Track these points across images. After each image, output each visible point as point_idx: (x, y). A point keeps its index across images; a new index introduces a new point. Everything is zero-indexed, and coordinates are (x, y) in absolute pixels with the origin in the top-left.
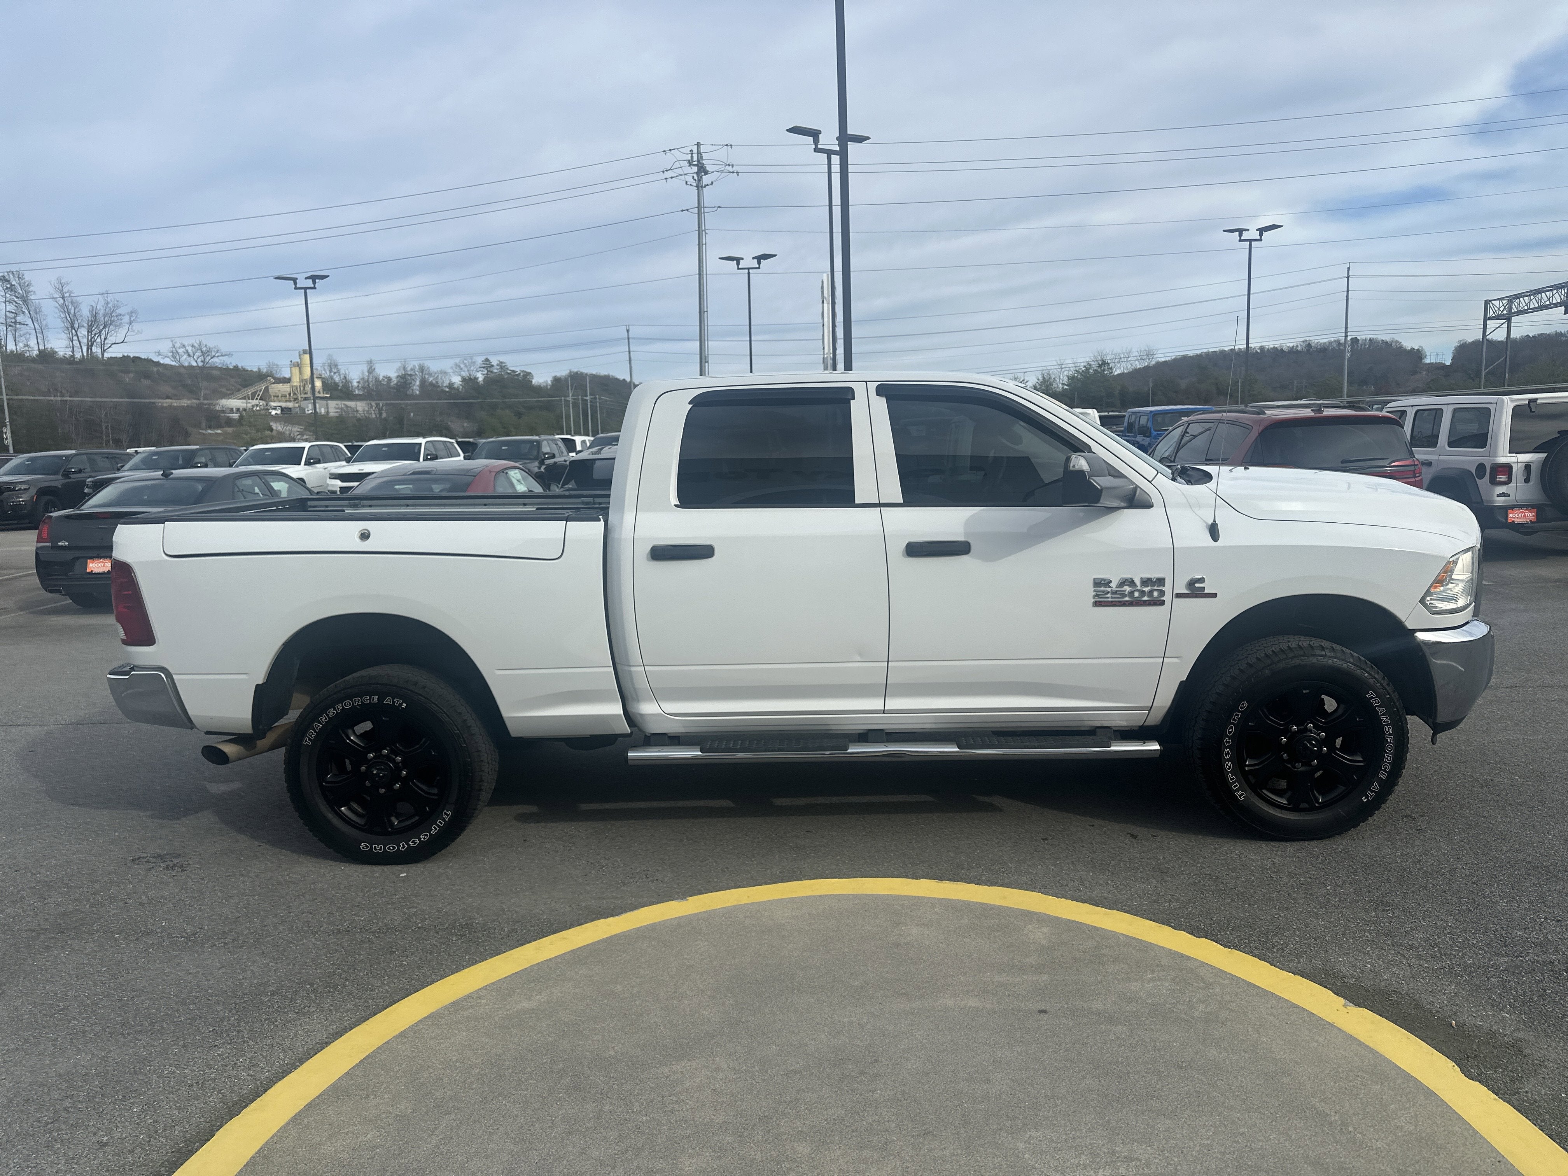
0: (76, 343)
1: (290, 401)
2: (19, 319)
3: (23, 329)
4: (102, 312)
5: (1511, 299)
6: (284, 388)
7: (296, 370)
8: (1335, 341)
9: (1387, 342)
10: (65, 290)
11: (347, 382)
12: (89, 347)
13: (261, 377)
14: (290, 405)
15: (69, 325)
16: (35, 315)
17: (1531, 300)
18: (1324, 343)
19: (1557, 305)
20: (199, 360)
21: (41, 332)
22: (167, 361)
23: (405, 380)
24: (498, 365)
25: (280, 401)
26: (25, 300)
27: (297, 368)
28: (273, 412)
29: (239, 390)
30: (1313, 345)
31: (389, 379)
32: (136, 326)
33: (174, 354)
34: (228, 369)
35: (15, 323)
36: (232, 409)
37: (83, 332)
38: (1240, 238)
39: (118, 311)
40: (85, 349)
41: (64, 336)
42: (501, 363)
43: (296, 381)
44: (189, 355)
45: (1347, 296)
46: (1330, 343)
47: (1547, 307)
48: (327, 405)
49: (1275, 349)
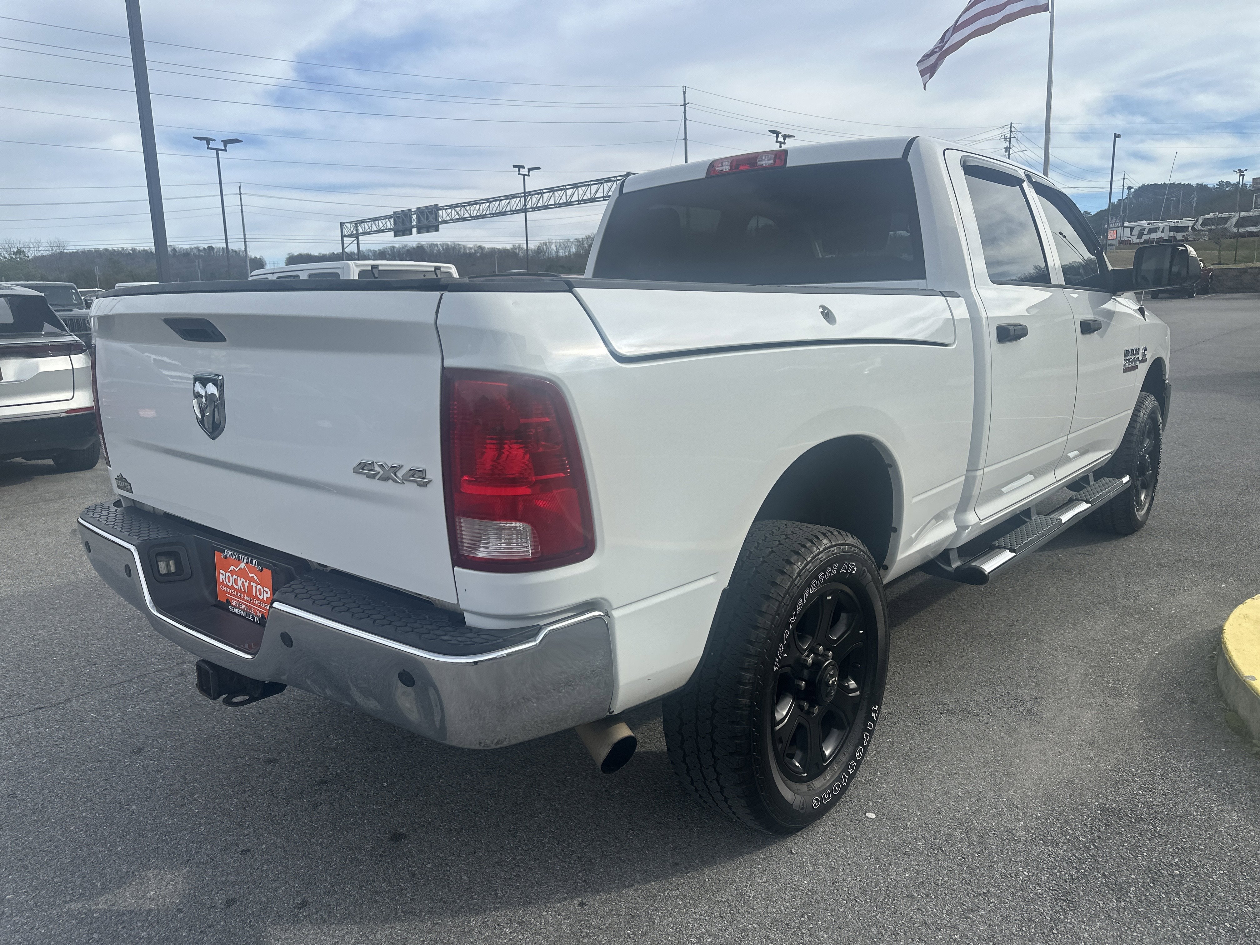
5: (357, 223)
8: (195, 247)
9: (236, 251)
17: (371, 225)
18: (187, 249)
19: (389, 230)
30: (177, 250)
38: (208, 146)
45: (242, 209)
46: (191, 249)
47: (383, 231)
49: (144, 251)
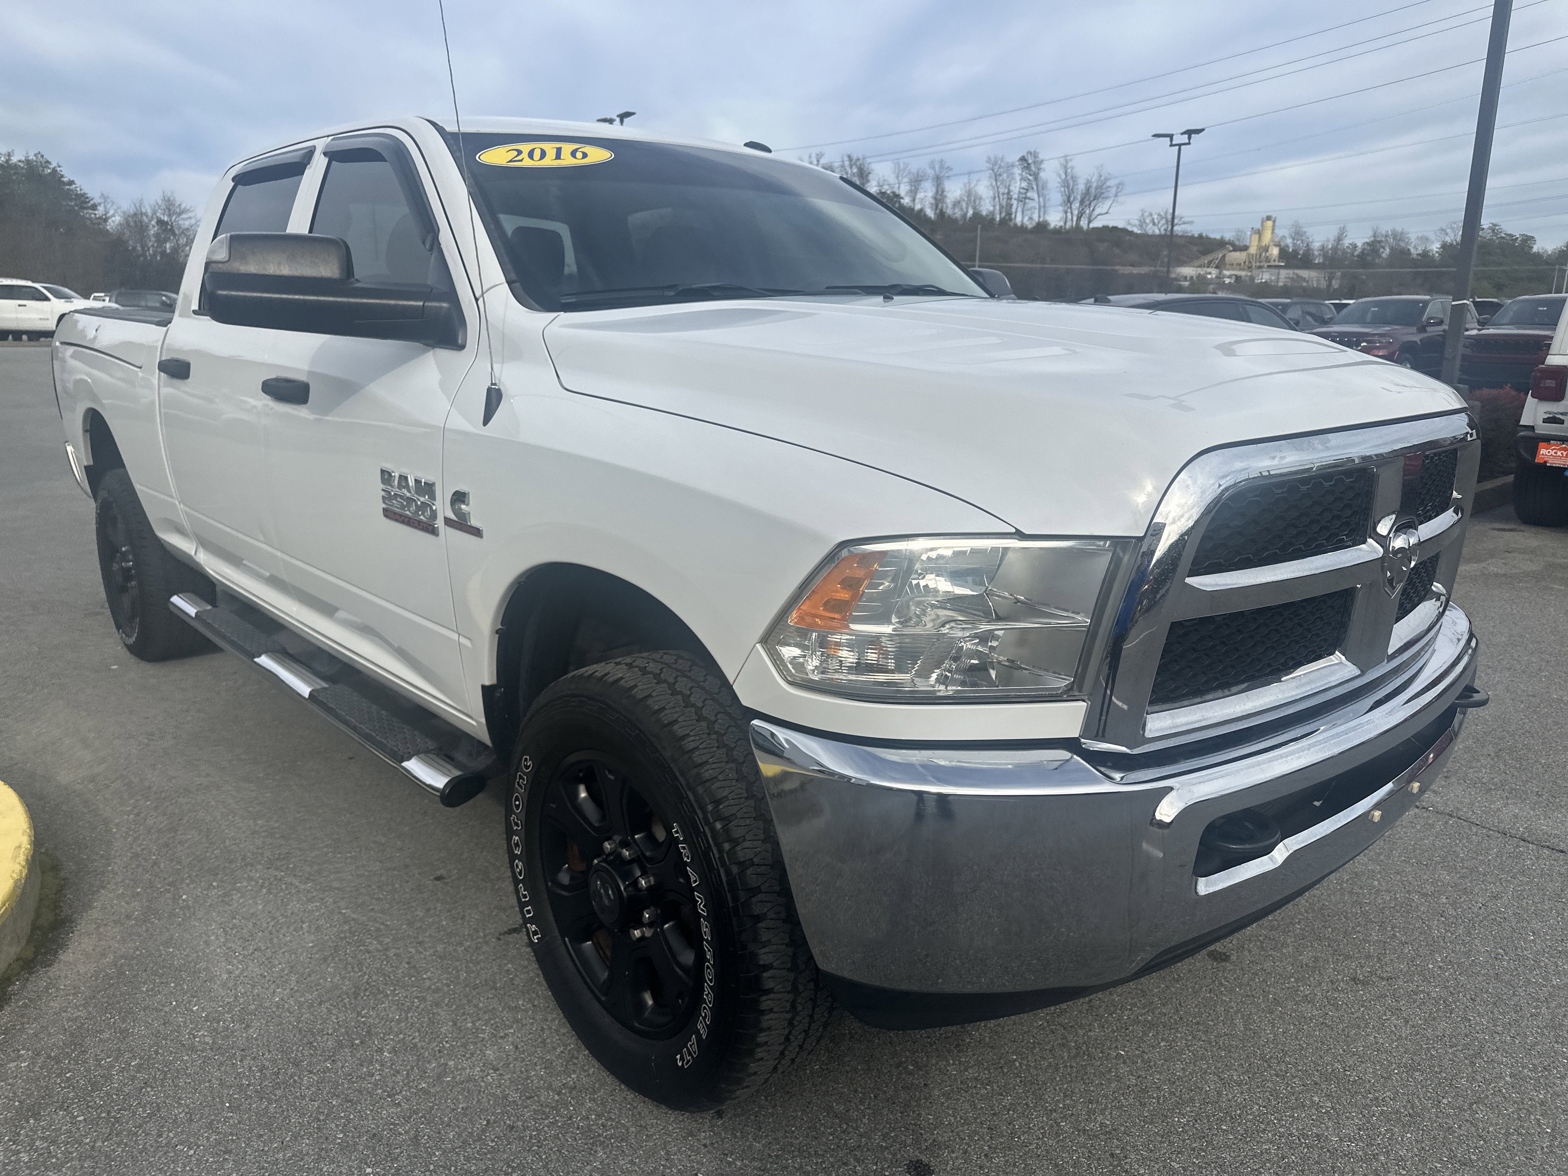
0: (1069, 215)
1: (1244, 270)
2: (1029, 194)
3: (1030, 204)
4: (1094, 185)
6: (1239, 257)
7: (1255, 238)
10: (1070, 164)
11: (1308, 250)
12: (1079, 218)
13: (1221, 244)
14: (1242, 273)
15: (1066, 198)
16: (1042, 189)
20: (1162, 229)
21: (1043, 208)
22: (1136, 230)
23: (1374, 246)
24: (1489, 228)
25: (1234, 270)
26: (1036, 177)
27: (1257, 236)
28: (1227, 281)
29: (1198, 258)
31: (1355, 246)
32: (1120, 199)
33: (1142, 223)
34: (1193, 237)
35: (1026, 198)
36: (1186, 277)
37: (1076, 205)
39: (1108, 184)
40: (1075, 219)
41: (1061, 208)
42: (1495, 225)
43: (1253, 250)
44: (1154, 224)
48: (1279, 273)
